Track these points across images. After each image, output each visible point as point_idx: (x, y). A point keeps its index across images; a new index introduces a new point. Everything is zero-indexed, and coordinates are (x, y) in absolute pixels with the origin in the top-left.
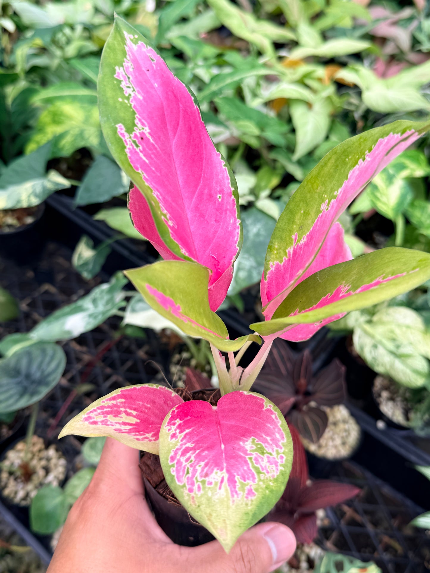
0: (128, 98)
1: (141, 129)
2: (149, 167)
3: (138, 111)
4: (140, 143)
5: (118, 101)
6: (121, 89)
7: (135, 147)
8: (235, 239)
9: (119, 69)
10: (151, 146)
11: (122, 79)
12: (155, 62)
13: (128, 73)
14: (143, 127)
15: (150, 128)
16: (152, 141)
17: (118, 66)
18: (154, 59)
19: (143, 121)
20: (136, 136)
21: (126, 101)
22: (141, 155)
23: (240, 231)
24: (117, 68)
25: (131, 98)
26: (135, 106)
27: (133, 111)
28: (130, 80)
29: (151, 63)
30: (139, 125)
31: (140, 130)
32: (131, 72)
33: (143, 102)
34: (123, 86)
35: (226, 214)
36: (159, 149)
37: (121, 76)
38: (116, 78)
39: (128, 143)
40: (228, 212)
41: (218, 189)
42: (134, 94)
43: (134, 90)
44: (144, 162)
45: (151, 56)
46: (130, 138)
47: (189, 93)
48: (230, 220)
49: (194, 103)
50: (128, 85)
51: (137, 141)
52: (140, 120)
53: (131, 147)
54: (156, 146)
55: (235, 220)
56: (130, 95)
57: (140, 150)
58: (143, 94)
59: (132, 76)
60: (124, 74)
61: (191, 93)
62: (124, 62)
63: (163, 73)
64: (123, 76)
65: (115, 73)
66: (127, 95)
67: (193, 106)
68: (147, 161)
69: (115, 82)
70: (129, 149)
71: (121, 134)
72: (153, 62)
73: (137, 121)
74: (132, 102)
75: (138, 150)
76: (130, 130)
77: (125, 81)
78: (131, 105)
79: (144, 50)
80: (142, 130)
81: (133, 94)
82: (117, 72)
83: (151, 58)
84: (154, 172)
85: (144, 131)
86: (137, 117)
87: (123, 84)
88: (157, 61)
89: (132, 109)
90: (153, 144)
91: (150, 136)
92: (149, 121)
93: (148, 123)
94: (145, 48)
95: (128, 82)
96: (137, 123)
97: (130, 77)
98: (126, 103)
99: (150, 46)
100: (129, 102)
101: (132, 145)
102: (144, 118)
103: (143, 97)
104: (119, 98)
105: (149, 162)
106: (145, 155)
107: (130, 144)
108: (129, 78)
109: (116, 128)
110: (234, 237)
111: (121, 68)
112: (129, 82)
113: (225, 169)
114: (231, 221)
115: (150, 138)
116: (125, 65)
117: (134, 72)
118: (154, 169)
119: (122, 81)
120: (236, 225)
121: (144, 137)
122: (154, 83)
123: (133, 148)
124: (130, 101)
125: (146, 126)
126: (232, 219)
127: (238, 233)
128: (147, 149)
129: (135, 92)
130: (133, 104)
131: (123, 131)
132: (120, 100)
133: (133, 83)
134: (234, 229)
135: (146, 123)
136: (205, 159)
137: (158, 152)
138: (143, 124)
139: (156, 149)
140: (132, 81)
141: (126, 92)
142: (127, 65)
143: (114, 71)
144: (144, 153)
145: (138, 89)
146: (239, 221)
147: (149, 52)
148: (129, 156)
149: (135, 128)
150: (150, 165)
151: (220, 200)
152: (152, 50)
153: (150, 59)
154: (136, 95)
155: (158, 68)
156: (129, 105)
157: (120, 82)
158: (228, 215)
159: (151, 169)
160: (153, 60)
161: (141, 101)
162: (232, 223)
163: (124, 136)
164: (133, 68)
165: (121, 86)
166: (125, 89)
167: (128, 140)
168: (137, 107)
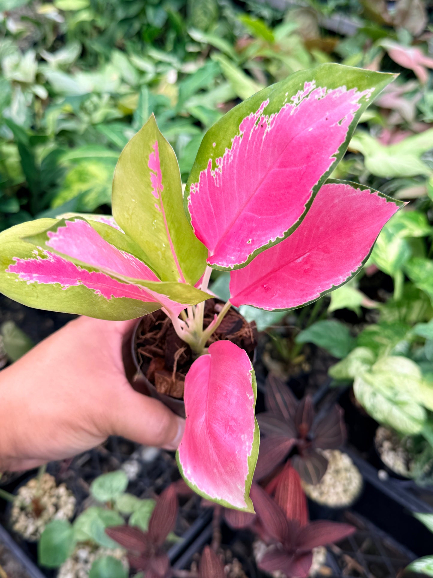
0: (289, 101)
1: (269, 122)
2: (247, 142)
3: (280, 114)
4: (259, 126)
5: (285, 93)
6: (296, 92)
7: (256, 122)
8: (220, 263)
9: (313, 85)
10: (260, 139)
11: (305, 90)
12: (339, 125)
13: (312, 94)
14: (270, 124)
15: (271, 131)
16: (264, 137)
17: (316, 82)
18: (342, 124)
19: (274, 122)
20: (263, 119)
21: (286, 100)
22: (252, 130)
23: (225, 268)
24: (314, 82)
25: (289, 104)
26: (283, 109)
27: (280, 109)
28: (306, 98)
29: (337, 121)
30: (271, 120)
31: (267, 121)
32: (314, 97)
33: (288, 117)
34: (299, 93)
35: (239, 251)
36: (261, 149)
37: (307, 88)
38: (305, 84)
39: (258, 114)
40: (239, 253)
41: (255, 239)
42: (294, 106)
43: (297, 105)
44: (249, 136)
45: (345, 120)
46: (261, 115)
47: (321, 177)
48: (234, 256)
49: (313, 187)
50: (301, 97)
51: (260, 122)
52: (274, 118)
53: (255, 118)
54: (262, 144)
55: (233, 262)
56: (293, 102)
57: (255, 127)
58: (295, 114)
59: (310, 100)
60: (310, 90)
61: (321, 180)
62: (322, 87)
63: (328, 137)
64: (308, 90)
65: (308, 82)
66: (292, 99)
67: (311, 187)
68: (250, 139)
69: (301, 84)
70: (254, 117)
71: (263, 105)
72: (338, 123)
73: (273, 115)
74: (287, 105)
75: (255, 125)
76: (266, 112)
77: (304, 94)
78: (284, 105)
79: (352, 111)
80: (268, 124)
81: (294, 104)
82: (310, 82)
83: (343, 120)
84: (245, 149)
85: (268, 126)
86: (276, 115)
87: (301, 93)
88: (340, 127)
89: (281, 107)
90: (262, 139)
91: (266, 134)
92: (276, 128)
93: (274, 127)
94: (353, 111)
95: (303, 96)
96: (271, 117)
97: (309, 97)
98: (284, 100)
99: (356, 115)
100: (286, 102)
101: (257, 118)
102: (276, 122)
103: (293, 116)
104: (288, 92)
105: (250, 141)
106: (253, 134)
107: (257, 116)
108: (307, 96)
109: (266, 99)
110: (221, 261)
111: (315, 86)
112: (304, 98)
113: (267, 243)
114: (233, 258)
115: (265, 135)
116: (319, 89)
117: (316, 100)
118: (247, 148)
119: (303, 91)
120: (230, 264)
121: (264, 128)
122: (312, 127)
123: (256, 120)
124: (287, 104)
125: (271, 127)
126: (234, 259)
127: (223, 265)
128: (257, 135)
129: (296, 107)
130: (285, 107)
131: (265, 106)
132: (287, 94)
133: (303, 102)
134: (227, 262)
135: (273, 126)
136: (276, 218)
137: (259, 149)
138: (272, 123)
139: (260, 145)
140: (305, 100)
141: (294, 98)
142: (320, 92)
143: (310, 80)
144: (254, 133)
145: (299, 108)
146: (232, 266)
147: (348, 117)
148: (248, 118)
149: (268, 116)
150: (248, 142)
151: (248, 242)
152: (352, 119)
153: (341, 119)
154: (293, 108)
155: (332, 130)
156: (284, 103)
157: (302, 89)
158: (237, 253)
159: (246, 146)
160: (340, 123)
161: (289, 114)
162: (231, 259)
163: (261, 108)
164: (319, 99)
165: (299, 91)
166: (297, 96)
167: (259, 113)
168: (284, 113)
